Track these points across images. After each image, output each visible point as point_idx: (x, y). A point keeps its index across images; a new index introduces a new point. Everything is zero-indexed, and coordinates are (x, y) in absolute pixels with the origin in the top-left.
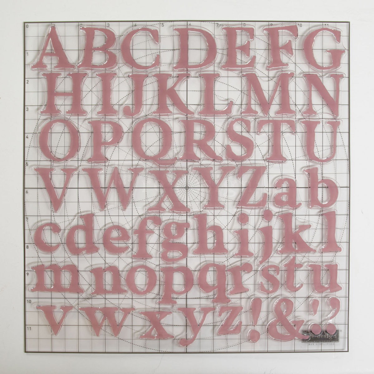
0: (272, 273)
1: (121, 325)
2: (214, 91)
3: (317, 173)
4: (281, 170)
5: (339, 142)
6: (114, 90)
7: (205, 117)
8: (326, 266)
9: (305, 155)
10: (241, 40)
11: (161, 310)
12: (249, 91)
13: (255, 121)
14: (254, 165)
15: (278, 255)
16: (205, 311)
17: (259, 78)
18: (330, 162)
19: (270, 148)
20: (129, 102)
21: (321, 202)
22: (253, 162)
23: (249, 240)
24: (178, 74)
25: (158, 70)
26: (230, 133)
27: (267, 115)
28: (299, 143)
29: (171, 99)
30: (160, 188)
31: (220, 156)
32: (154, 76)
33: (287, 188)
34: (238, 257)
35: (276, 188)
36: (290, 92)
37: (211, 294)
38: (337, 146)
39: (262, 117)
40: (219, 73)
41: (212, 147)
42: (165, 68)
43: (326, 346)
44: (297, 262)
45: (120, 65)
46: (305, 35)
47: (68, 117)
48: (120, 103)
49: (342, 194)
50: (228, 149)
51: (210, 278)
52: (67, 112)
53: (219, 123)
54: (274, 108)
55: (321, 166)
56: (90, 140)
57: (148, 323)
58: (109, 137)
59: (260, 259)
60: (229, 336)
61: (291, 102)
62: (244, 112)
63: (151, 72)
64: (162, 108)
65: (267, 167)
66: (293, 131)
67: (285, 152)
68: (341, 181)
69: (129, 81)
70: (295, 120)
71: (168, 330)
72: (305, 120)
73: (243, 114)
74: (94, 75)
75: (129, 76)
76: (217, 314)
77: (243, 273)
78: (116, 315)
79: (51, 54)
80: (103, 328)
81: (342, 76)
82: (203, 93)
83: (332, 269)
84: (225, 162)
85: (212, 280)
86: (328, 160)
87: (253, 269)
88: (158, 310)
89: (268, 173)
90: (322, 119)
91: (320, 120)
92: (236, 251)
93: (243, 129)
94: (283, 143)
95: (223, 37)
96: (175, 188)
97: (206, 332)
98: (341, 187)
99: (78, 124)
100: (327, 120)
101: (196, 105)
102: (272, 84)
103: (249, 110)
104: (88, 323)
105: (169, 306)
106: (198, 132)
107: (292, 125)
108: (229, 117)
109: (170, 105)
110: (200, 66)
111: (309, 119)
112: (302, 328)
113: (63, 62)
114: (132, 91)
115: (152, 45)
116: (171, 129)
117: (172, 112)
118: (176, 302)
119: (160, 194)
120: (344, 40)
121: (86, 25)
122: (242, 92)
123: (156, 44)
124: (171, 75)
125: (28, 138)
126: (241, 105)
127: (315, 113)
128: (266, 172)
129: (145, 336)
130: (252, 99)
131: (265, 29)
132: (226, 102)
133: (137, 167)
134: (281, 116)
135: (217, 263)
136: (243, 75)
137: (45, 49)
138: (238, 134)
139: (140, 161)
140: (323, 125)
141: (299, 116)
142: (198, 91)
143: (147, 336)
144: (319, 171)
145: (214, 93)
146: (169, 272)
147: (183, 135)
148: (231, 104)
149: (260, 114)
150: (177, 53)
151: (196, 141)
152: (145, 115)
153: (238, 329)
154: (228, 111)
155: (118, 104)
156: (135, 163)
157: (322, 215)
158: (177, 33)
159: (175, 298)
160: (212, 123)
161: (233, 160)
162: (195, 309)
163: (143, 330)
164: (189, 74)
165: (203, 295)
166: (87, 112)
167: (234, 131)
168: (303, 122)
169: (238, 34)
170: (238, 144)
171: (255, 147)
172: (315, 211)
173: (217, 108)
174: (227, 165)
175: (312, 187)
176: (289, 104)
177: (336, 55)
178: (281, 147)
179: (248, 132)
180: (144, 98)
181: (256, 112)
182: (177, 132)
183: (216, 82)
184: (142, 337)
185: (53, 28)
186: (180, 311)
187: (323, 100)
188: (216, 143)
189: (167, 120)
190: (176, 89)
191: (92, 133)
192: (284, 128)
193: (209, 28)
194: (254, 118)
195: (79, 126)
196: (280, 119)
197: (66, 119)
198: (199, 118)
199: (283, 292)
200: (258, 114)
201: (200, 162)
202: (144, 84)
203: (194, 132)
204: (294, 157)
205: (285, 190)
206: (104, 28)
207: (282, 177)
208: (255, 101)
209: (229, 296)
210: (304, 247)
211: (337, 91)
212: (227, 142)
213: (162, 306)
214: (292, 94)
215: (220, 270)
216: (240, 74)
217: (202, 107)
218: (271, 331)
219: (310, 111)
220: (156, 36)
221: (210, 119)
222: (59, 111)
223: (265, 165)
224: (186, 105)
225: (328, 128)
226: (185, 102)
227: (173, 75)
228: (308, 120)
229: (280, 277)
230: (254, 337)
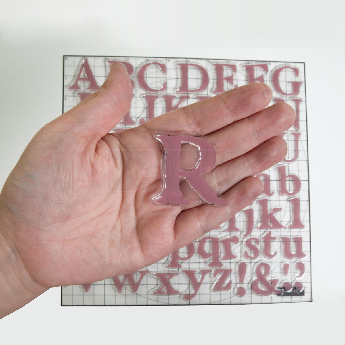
0: (253, 243)
1: (138, 284)
3: (285, 170)
5: (300, 147)
6: (133, 106)
8: (293, 238)
10: (227, 73)
11: (169, 272)
15: (257, 230)
16: (204, 272)
18: (294, 162)
20: (144, 115)
21: (288, 191)
23: (236, 218)
24: (181, 96)
25: (165, 93)
32: (163, 97)
34: (228, 232)
37: (208, 259)
38: (299, 150)
42: (170, 92)
43: (295, 298)
44: (272, 236)
45: (137, 88)
46: (274, 70)
48: (137, 116)
49: (304, 185)
51: (207, 247)
55: (288, 165)
57: (159, 282)
59: (244, 233)
60: (222, 292)
63: (160, 94)
68: (302, 176)
69: (144, 100)
71: (175, 287)
75: (143, 97)
76: (212, 275)
77: (232, 244)
78: (135, 276)
79: (84, 79)
80: (124, 286)
81: (301, 101)
83: (298, 241)
85: (209, 249)
86: (293, 160)
87: (240, 241)
88: (167, 272)
92: (226, 227)
95: (214, 71)
97: (204, 289)
98: (303, 181)
100: (292, 132)
104: (113, 283)
105: (176, 269)
110: (196, 91)
112: (278, 285)
113: (94, 86)
114: (146, 107)
115: (160, 74)
118: (181, 266)
120: (301, 74)
121: (111, 59)
123: (164, 74)
124: (175, 97)
129: (157, 293)
131: (245, 66)
135: (213, 236)
137: (79, 75)
140: (288, 135)
143: (159, 292)
144: (287, 169)
150: (179, 81)
153: (228, 287)
155: (135, 117)
157: (290, 201)
158: (179, 66)
159: (180, 263)
162: (196, 271)
163: (156, 288)
164: (189, 96)
165: (202, 260)
169: (224, 68)
172: (285, 197)
175: (282, 180)
177: (296, 86)
180: (155, 113)
184: (155, 293)
185: (86, 61)
186: (184, 273)
193: (203, 64)
199: (262, 258)
202: (155, 102)
206: (125, 61)
209: (222, 261)
210: (277, 225)
213: (170, 269)
215: (215, 242)
218: (254, 287)
220: (164, 68)
225: (292, 137)
227: (177, 96)
229: (260, 247)
230: (241, 292)
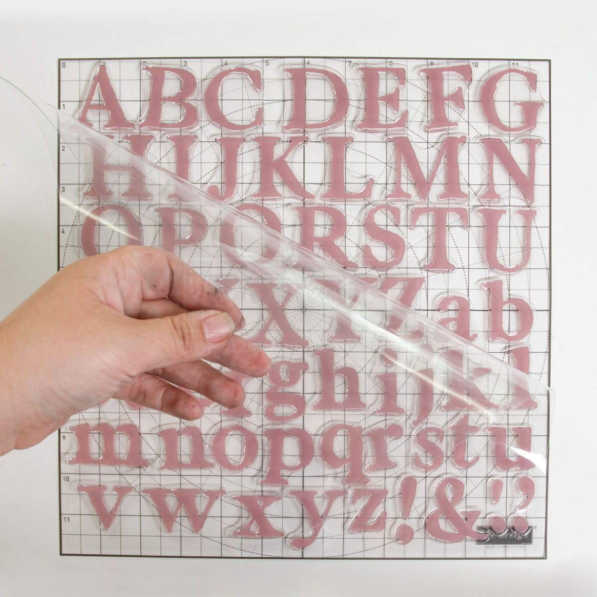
0: (432, 439)
1: (204, 516)
2: (344, 163)
3: (501, 289)
4: (447, 283)
5: (535, 241)
6: (194, 161)
7: (331, 203)
8: (514, 429)
9: (483, 261)
10: (386, 85)
11: (264, 494)
12: (398, 163)
13: (408, 208)
14: (405, 276)
15: (441, 413)
16: (332, 496)
17: (412, 143)
18: (521, 272)
19: (430, 249)
20: (217, 178)
21: (507, 333)
22: (404, 271)
23: (398, 389)
24: (291, 138)
25: (260, 131)
26: (369, 226)
27: (425, 199)
28: (473, 243)
29: (280, 175)
30: (262, 309)
31: (354, 261)
32: (254, 140)
33: (455, 310)
34: (381, 415)
35: (439, 310)
36: (460, 166)
37: (340, 469)
38: (531, 248)
39: (418, 203)
40: (352, 136)
41: (342, 249)
42: (270, 128)
43: (514, 550)
44: (471, 423)
45: (204, 124)
46: (484, 79)
47: (125, 202)
48: (203, 181)
49: (539, 321)
50: (366, 251)
51: (339, 445)
52: (123, 195)
53: (353, 212)
54: (437, 189)
55: (508, 278)
56: (158, 236)
57: (245, 513)
58: (186, 232)
59: (414, 418)
60: (368, 534)
61: (462, 181)
62: (390, 196)
63: (249, 135)
64: (266, 188)
65: (426, 279)
66: (466, 225)
67: (453, 256)
68: (537, 301)
69: (217, 147)
70: (467, 208)
71: (276, 524)
72: (482, 208)
73: (388, 198)
74: (165, 139)
75: (216, 141)
76: (348, 500)
77: (388, 439)
78: (197, 500)
79: (99, 107)
80: (178, 519)
81: (539, 142)
82: (328, 167)
83: (524, 437)
84: (361, 271)
85: (342, 449)
86: (518, 268)
87: (404, 434)
88: (260, 494)
89: (426, 288)
90: (510, 206)
91: (507, 209)
92: (378, 406)
93: (389, 220)
94: (449, 242)
95: (359, 83)
96: (286, 309)
97: (331, 527)
98: (537, 311)
99: (140, 213)
100: (517, 209)
101: (318, 184)
102: (433, 152)
103: (398, 193)
104: (156, 513)
105: (277, 489)
106: (321, 226)
107: (464, 215)
108: (367, 203)
109: (279, 184)
110: (323, 125)
111: (489, 206)
112: (479, 522)
113: (117, 120)
114: (222, 163)
115: (251, 93)
116: (280, 220)
117: (282, 194)
118: (286, 483)
119: (263, 318)
120: (542, 86)
121: (151, 64)
122: (387, 165)
123: (258, 92)
124: (280, 139)
125: (64, 232)
126: (387, 184)
127: (498, 197)
128: (423, 286)
129: (241, 533)
130: (402, 175)
131: (423, 71)
132: (364, 181)
133: (229, 277)
134: (447, 201)
135: (349, 424)
136: (389, 139)
137: (90, 99)
138: (381, 228)
139: (232, 269)
140: (510, 216)
141: (474, 202)
142: (321, 163)
143: (244, 532)
144: (505, 286)
145: (344, 167)
146: (276, 437)
147: (298, 230)
148: (370, 183)
149: (415, 198)
150: (289, 105)
151: (317, 239)
152: (241, 199)
153: (380, 523)
154: (366, 195)
155: (199, 182)
156: (226, 271)
157: (509, 352)
158: (289, 75)
159: (285, 476)
160: (342, 212)
161: (374, 268)
162: (316, 493)
163: (239, 525)
164: (308, 138)
165: (329, 471)
166: (153, 195)
167: (375, 224)
168: (480, 211)
169: (381, 77)
170: (381, 244)
171: (406, 248)
172: (498, 345)
173: (350, 188)
174: (365, 276)
175: (494, 309)
176: (459, 184)
177: (530, 110)
178: (447, 249)
179: (396, 225)
180: (239, 174)
181: (409, 196)
182: (289, 226)
183: (348, 150)
184: (236, 535)
185: (103, 68)
186: (293, 496)
187: (511, 178)
188: (348, 243)
189: (274, 206)
190: (287, 159)
191: (160, 225)
192: (452, 219)
193: (337, 68)
194: (406, 204)
195: (141, 216)
196: (446, 206)
197: (122, 205)
198: (322, 204)
199: (449, 469)
200: (412, 199)
201: (323, 272)
202: (239, 152)
203: (315, 225)
204: (466, 265)
205: (452, 314)
206: (178, 67)
207: (448, 295)
208: (408, 179)
209: (368, 474)
211: (532, 164)
212: (365, 240)
213: (265, 489)
214: (463, 168)
215: (355, 435)
216: (385, 138)
217: (327, 187)
218: (430, 526)
219: (491, 193)
220: (257, 80)
221: (339, 206)
222: (110, 193)
223: (422, 277)
224: (302, 185)
225: (518, 220)
226: (300, 180)
227: (282, 138)
228: (488, 208)
229: (445, 445)
230: (405, 535)
